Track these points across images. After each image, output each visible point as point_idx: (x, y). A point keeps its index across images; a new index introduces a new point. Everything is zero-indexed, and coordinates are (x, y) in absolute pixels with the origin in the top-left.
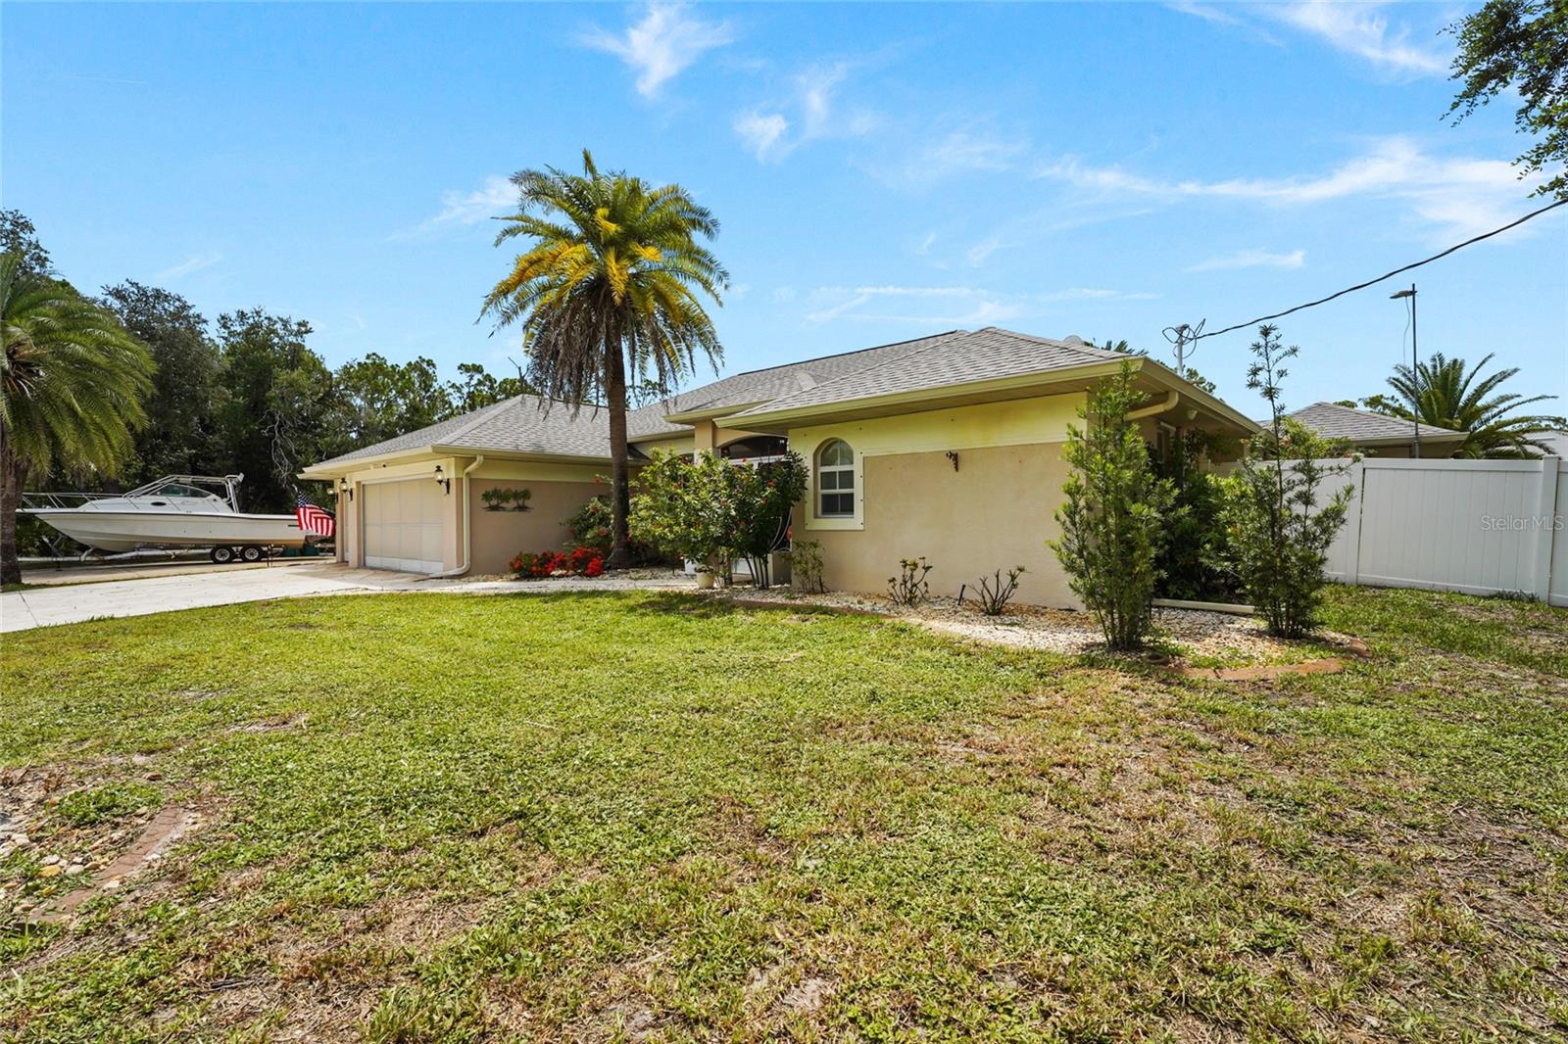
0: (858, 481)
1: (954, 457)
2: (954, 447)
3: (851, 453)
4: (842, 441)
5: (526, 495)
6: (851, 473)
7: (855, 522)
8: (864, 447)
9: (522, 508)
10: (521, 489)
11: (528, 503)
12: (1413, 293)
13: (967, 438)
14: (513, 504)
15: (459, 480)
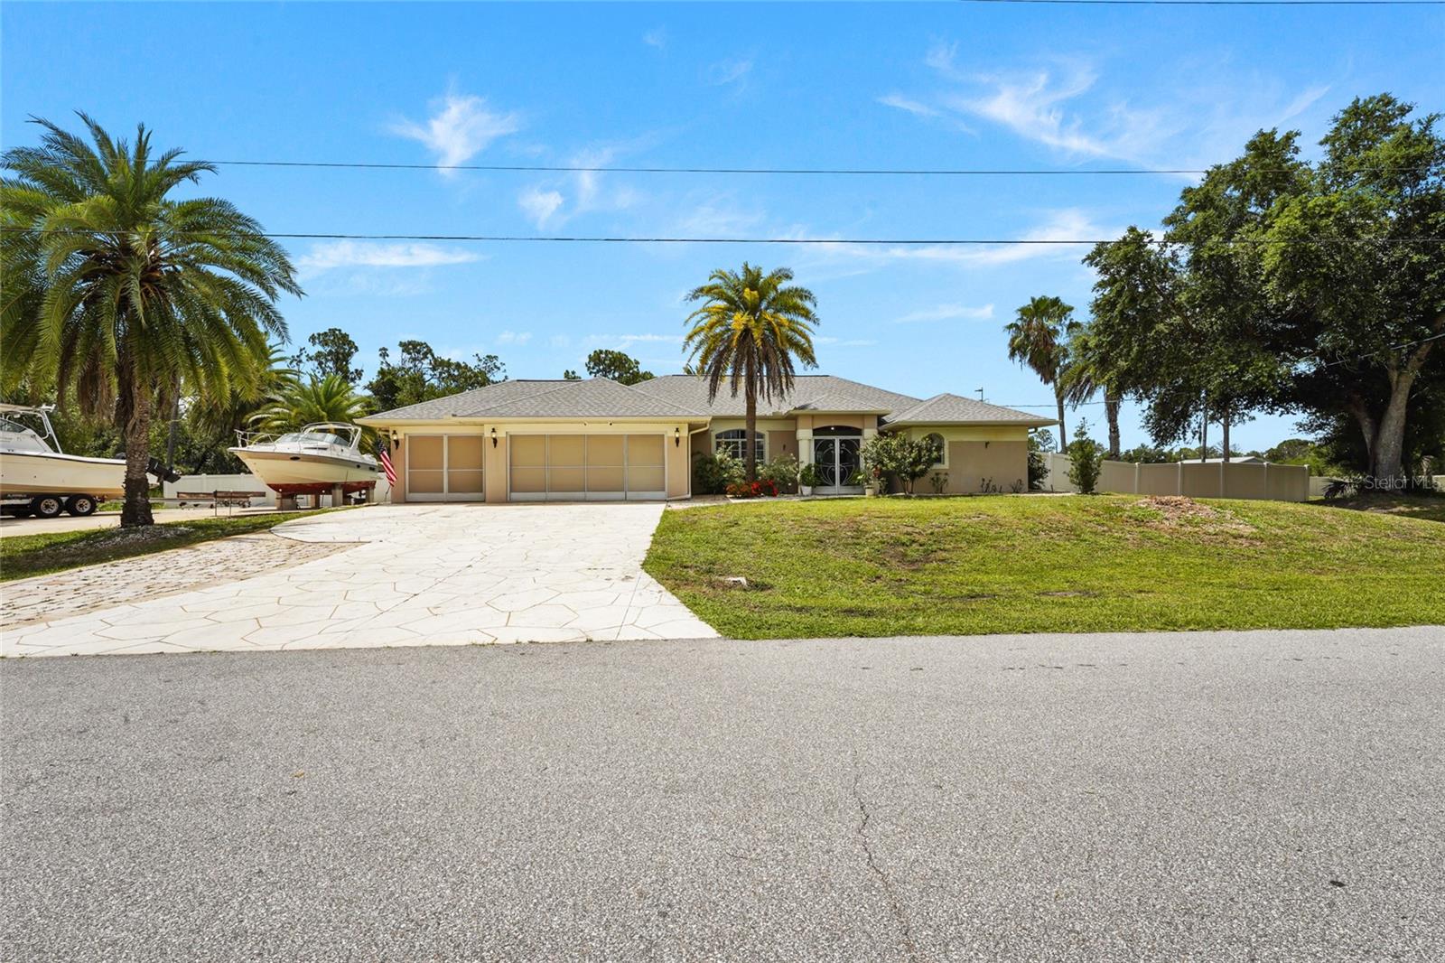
0: (946, 450)
1: (986, 443)
3: (943, 439)
4: (938, 435)
6: (942, 448)
7: (947, 466)
8: (947, 438)
12: (982, 391)
13: (992, 437)
15: (688, 438)
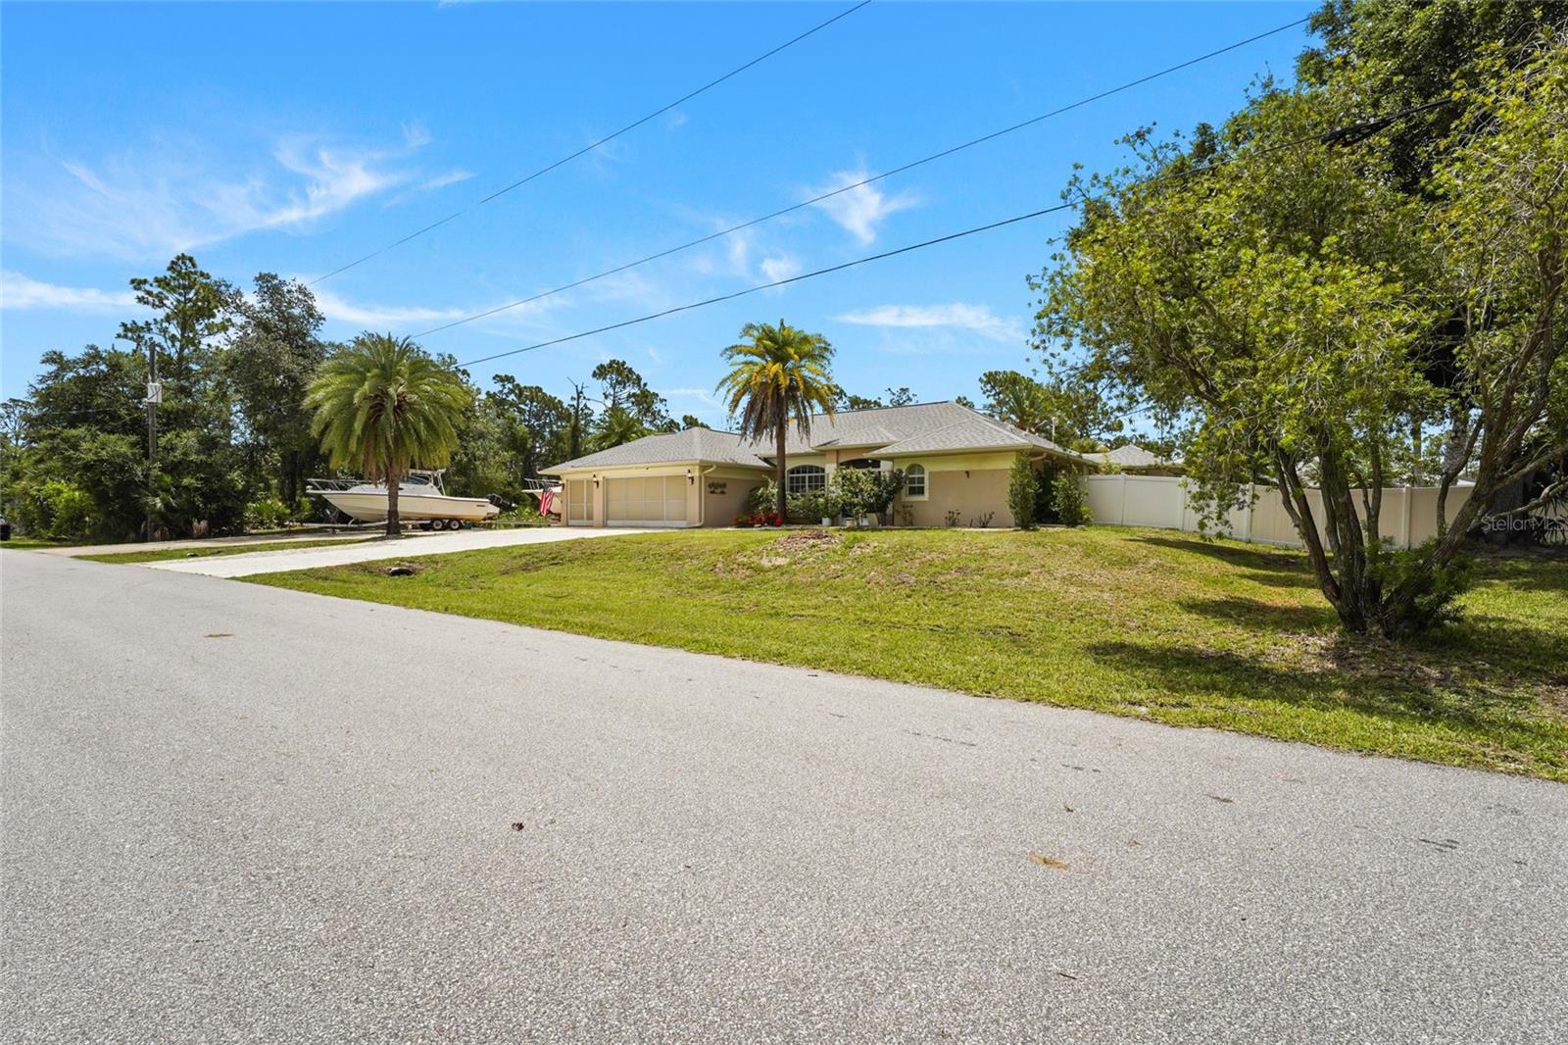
0: (926, 481)
1: (967, 472)
2: (967, 469)
3: (923, 469)
4: (919, 466)
5: (724, 486)
6: (923, 478)
7: (926, 497)
8: (929, 468)
9: (723, 493)
10: (721, 482)
11: (725, 490)
13: (973, 466)
14: (719, 491)
15: (700, 477)
